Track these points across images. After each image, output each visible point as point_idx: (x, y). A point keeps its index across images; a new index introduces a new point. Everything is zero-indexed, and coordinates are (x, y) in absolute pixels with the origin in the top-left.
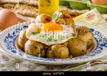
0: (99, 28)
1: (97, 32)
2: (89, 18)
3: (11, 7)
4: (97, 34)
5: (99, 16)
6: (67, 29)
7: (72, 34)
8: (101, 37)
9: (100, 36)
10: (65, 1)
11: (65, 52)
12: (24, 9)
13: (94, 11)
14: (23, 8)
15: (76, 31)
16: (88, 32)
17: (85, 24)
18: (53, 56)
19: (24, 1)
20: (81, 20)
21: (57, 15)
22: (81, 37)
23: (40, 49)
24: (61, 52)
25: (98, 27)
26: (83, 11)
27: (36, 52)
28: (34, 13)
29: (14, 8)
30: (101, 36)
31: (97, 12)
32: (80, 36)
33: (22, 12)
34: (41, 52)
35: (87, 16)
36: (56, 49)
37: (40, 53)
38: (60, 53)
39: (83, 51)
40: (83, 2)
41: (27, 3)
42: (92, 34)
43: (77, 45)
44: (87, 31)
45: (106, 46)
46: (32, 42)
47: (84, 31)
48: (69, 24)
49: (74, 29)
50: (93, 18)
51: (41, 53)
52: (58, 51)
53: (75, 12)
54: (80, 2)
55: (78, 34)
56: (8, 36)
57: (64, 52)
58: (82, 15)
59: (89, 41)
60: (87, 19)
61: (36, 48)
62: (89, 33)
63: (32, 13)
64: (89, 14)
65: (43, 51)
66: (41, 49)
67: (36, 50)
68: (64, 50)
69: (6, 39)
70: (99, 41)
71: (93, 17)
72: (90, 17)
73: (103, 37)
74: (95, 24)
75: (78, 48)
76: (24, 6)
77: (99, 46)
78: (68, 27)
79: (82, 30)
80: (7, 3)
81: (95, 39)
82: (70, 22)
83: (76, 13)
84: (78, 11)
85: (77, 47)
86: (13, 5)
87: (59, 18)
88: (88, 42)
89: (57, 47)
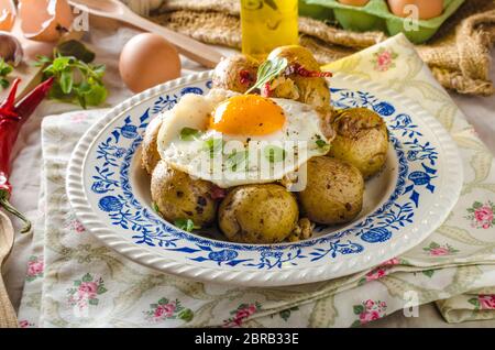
0: (410, 104)
1: (404, 118)
2: (381, 62)
3: (188, 20)
4: (402, 127)
5: (413, 58)
6: (301, 121)
7: (316, 139)
8: (416, 141)
9: (411, 136)
10: (320, 6)
11: (281, 218)
12: (214, 27)
13: (398, 42)
14: (213, 24)
15: (329, 126)
16: (371, 128)
17: (366, 85)
18: (236, 231)
19: (218, 6)
20: (358, 68)
21: (274, 66)
22: (346, 147)
23: (194, 200)
24: (265, 218)
25: (405, 98)
26: (367, 36)
27: (181, 208)
28: (237, 39)
29: (193, 21)
30: (415, 136)
31: (406, 46)
32: (342, 144)
33: (208, 35)
34: (197, 208)
35: (376, 58)
36: (246, 206)
37: (195, 212)
38: (262, 221)
39: (348, 206)
40: (369, 11)
41: (226, 10)
42: (385, 133)
43: (329, 187)
44: (368, 125)
45: (432, 182)
46: (169, 171)
47: (359, 125)
48: (309, 96)
49: (324, 119)
50: (393, 65)
51: (199, 210)
52: (255, 215)
53: (347, 37)
54: (359, 9)
55: (338, 134)
56: (123, 129)
57: (277, 218)
58: (362, 53)
59: (374, 159)
60: (375, 68)
61: (180, 194)
62: (375, 131)
63: (233, 39)
64: (382, 50)
65: (205, 204)
66: (200, 197)
67: (179, 201)
68: (276, 213)
69: (109, 139)
70: (406, 155)
71: (393, 61)
72: (383, 60)
73: (422, 142)
74: (396, 86)
75: (330, 198)
76: (219, 17)
77: (406, 179)
78: (305, 110)
79: (352, 121)
80: (181, 9)
81: (396, 146)
82: (313, 90)
83: (348, 41)
84: (353, 35)
85: (327, 193)
86: (194, 14)
87: (276, 77)
88: (371, 163)
89: (252, 199)
